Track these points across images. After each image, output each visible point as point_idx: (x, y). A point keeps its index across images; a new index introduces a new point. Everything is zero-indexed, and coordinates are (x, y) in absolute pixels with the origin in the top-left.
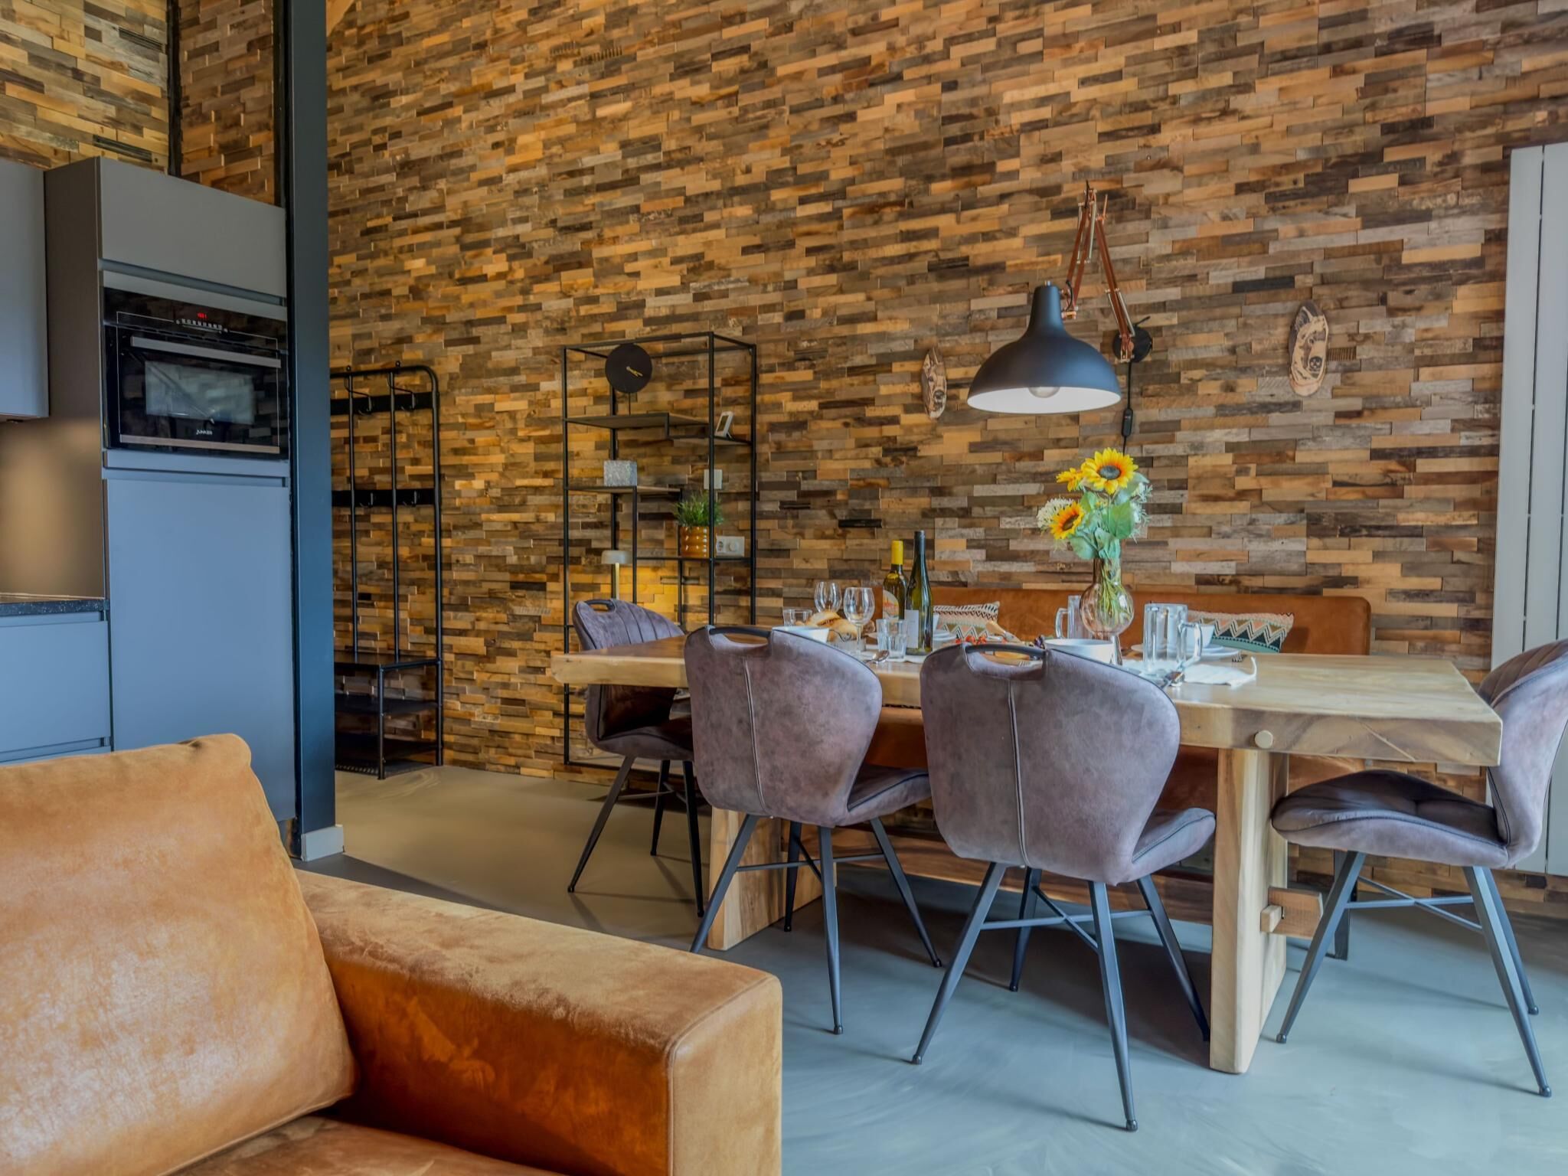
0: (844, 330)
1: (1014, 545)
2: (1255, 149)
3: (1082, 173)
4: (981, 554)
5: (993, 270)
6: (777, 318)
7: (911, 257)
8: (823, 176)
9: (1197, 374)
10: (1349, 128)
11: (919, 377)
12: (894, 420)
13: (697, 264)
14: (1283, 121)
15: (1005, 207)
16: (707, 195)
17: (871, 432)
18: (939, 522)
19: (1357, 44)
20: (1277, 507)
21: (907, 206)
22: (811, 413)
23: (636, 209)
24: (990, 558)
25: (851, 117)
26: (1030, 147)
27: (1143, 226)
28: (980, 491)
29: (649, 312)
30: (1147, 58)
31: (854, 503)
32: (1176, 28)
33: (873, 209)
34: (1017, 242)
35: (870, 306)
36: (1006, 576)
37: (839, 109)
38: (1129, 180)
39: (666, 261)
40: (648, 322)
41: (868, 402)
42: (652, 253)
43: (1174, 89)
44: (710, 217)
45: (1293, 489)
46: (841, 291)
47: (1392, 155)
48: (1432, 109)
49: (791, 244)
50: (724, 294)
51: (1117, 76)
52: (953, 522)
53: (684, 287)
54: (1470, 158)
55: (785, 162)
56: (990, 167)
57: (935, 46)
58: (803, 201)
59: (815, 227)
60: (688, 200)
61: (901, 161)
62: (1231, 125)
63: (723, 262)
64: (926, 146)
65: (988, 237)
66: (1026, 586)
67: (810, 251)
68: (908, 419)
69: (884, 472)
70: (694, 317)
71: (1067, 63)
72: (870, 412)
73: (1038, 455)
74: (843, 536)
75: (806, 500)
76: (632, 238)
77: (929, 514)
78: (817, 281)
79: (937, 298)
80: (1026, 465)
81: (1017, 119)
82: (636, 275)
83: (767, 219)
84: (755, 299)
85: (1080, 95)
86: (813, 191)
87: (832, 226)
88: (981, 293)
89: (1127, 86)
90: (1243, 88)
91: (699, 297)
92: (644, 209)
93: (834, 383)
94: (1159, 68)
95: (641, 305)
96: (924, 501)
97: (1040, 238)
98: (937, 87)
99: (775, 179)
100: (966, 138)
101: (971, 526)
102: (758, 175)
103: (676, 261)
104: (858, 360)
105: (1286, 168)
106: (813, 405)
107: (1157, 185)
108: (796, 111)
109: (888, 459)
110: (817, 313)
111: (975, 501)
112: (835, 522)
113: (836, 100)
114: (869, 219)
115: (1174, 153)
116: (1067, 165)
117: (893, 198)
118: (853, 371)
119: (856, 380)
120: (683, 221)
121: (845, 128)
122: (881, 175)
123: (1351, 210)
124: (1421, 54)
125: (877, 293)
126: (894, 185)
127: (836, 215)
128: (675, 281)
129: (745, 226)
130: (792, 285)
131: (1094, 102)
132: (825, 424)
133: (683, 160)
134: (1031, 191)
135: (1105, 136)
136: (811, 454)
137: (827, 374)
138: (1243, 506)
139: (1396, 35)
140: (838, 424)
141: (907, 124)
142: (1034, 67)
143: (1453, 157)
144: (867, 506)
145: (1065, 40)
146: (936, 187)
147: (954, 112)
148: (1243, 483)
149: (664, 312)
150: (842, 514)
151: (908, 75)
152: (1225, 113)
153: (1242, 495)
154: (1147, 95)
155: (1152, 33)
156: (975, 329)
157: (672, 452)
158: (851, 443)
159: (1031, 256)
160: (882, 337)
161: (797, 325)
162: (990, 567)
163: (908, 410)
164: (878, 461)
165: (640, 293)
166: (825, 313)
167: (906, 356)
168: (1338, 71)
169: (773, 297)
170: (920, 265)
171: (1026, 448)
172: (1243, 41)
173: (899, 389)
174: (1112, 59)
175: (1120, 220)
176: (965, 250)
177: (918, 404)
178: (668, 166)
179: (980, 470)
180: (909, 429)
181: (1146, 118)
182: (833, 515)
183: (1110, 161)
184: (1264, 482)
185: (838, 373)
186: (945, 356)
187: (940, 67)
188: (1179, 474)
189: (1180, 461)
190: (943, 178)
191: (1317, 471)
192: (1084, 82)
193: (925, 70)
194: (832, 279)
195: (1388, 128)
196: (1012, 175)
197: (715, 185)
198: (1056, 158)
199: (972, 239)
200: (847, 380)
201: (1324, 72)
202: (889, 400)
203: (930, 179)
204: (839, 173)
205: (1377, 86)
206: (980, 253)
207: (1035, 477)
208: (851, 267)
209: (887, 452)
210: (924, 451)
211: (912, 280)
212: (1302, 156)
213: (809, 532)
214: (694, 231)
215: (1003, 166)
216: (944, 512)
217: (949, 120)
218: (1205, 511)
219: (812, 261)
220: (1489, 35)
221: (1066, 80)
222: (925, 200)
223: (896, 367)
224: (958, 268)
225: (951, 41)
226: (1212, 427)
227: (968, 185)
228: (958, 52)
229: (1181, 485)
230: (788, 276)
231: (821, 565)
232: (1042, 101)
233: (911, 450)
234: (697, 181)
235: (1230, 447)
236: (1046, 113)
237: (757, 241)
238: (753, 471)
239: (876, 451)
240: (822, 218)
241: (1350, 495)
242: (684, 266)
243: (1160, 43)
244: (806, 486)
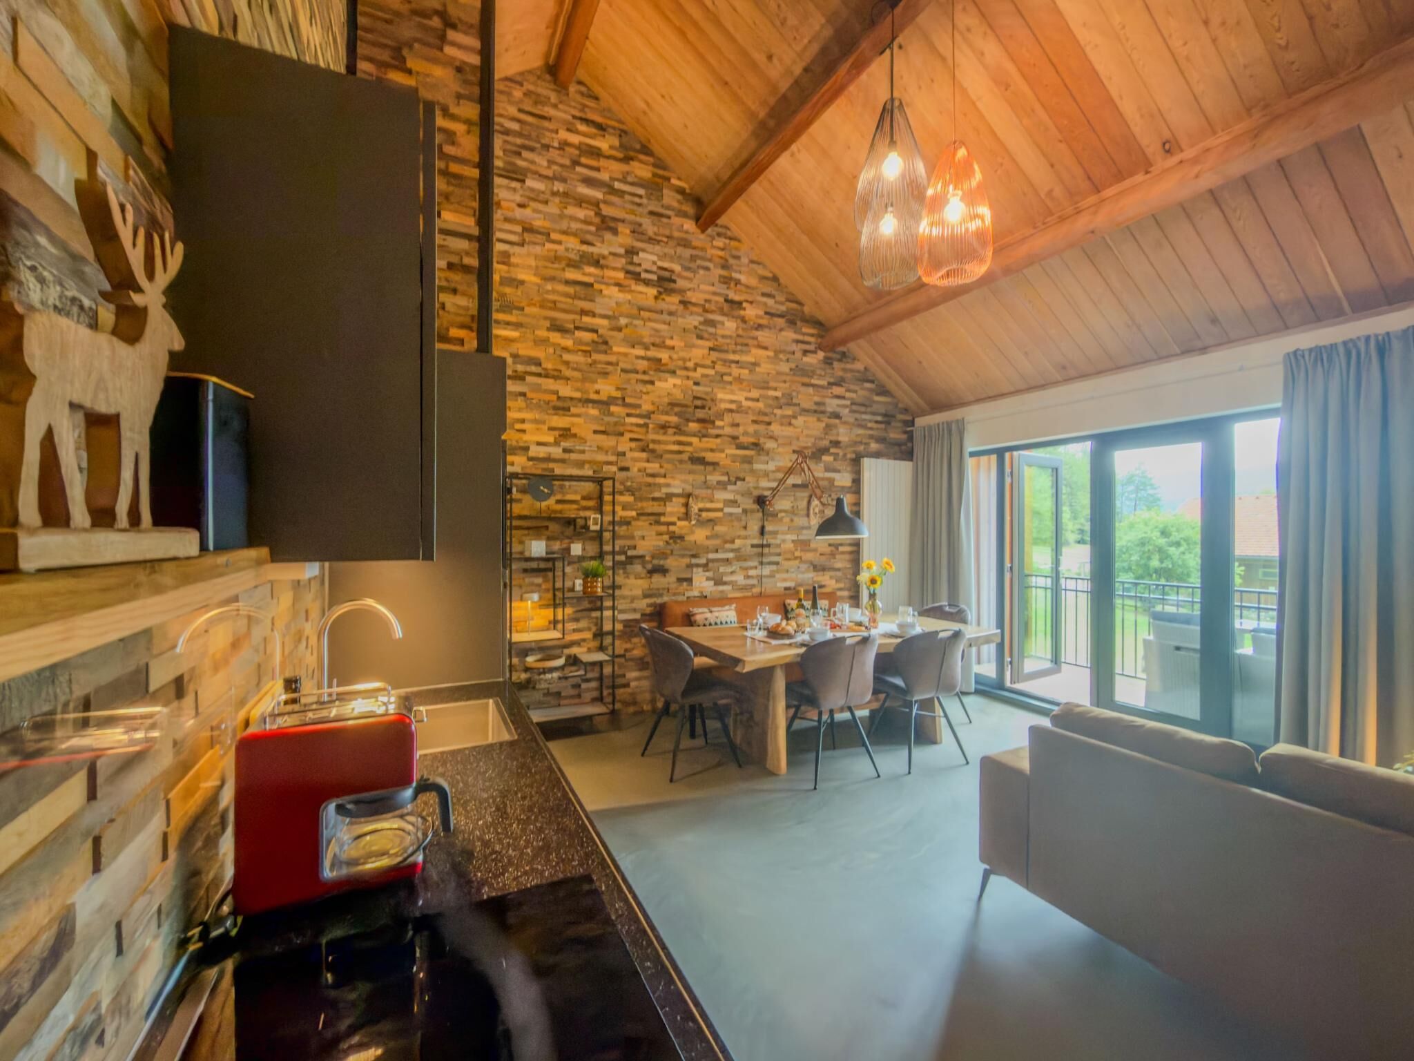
0: (650, 480)
1: (725, 579)
2: (798, 439)
3: (746, 433)
4: (712, 583)
5: (715, 464)
6: (614, 469)
7: (680, 452)
8: (639, 406)
9: (783, 514)
10: (821, 439)
11: (686, 505)
12: (674, 524)
13: (566, 433)
14: (805, 432)
15: (718, 441)
16: (571, 399)
17: (663, 528)
18: (695, 570)
19: (823, 412)
20: (805, 562)
21: (679, 430)
22: (633, 517)
23: (523, 394)
24: (715, 584)
25: (652, 383)
26: (728, 418)
27: (766, 458)
28: (711, 556)
29: (531, 453)
30: (767, 397)
31: (656, 562)
32: (775, 389)
33: (664, 427)
34: (723, 455)
35: (662, 471)
36: (722, 592)
37: (646, 378)
38: (762, 440)
39: (546, 427)
40: (530, 459)
41: (664, 514)
42: (536, 421)
43: (776, 411)
44: (573, 410)
45: (809, 556)
46: (648, 461)
47: (832, 450)
48: (840, 439)
49: (622, 434)
50: (583, 452)
51: (758, 400)
52: (700, 570)
53: (556, 443)
54: (849, 456)
55: (618, 394)
56: (713, 422)
57: (690, 364)
58: (628, 415)
59: (635, 429)
60: (559, 398)
61: (677, 409)
62: (791, 429)
63: (583, 435)
64: (686, 406)
65: (712, 450)
66: (730, 596)
67: (631, 440)
68: (680, 523)
69: (669, 547)
70: (563, 461)
71: (741, 389)
72: (663, 519)
73: (733, 542)
74: (650, 577)
75: (630, 560)
76: (520, 410)
77: (690, 566)
78: (637, 455)
79: (690, 472)
80: (728, 546)
81: (724, 406)
82: (524, 431)
83: (607, 419)
84: (601, 457)
85: (746, 404)
86: (633, 411)
87: (643, 430)
88: (711, 473)
89: (760, 405)
90: (795, 417)
91: (565, 451)
92: (529, 395)
93: (645, 504)
94: (770, 402)
95: (527, 449)
96: (687, 560)
97: (734, 456)
98: (692, 383)
99: (611, 401)
100: (703, 407)
101: (708, 571)
102: (603, 397)
103: (551, 429)
104: (657, 495)
105: (806, 448)
106: (634, 513)
107: (770, 445)
108: (623, 370)
109: (671, 541)
110: (636, 469)
111: (709, 561)
112: (645, 571)
113: (644, 373)
114: (662, 431)
115: (776, 433)
116: (741, 429)
117: (672, 425)
118: (654, 499)
119: (655, 503)
120: (556, 408)
121: (649, 387)
122: (667, 413)
123: (822, 465)
124: (837, 421)
125: (666, 466)
126: (674, 419)
127: (646, 425)
128: (551, 440)
129: (595, 418)
130: (624, 454)
131: (749, 408)
132: (640, 523)
133: (557, 376)
134: (729, 436)
135: (755, 422)
136: (632, 537)
137: (641, 499)
138: (797, 562)
139: (831, 413)
140: (647, 523)
141: (678, 395)
142: (728, 387)
143: (845, 455)
144: (662, 562)
145: (739, 379)
146: (691, 425)
147: (699, 395)
148: (797, 554)
149: (541, 455)
150: (649, 567)
151: (678, 372)
152: (790, 424)
153: (796, 558)
154: (768, 410)
155: (768, 388)
156: (708, 488)
157: (548, 533)
158: (654, 533)
159: (728, 462)
160: (668, 485)
161: (624, 474)
162: (715, 588)
163: (679, 519)
164: (667, 542)
165: (526, 442)
166: (639, 470)
167: (678, 495)
168: (819, 420)
169: (613, 458)
170: (685, 457)
171: (728, 538)
172: (795, 401)
173: (675, 510)
174: (755, 394)
175: (759, 455)
176: (703, 454)
177: (687, 516)
178: (547, 376)
179: (711, 547)
180: (681, 528)
181: (766, 419)
182: (644, 567)
183: (756, 432)
184: (802, 554)
185: (647, 499)
186: (697, 497)
187: (691, 374)
188: (778, 551)
189: (778, 546)
190: (693, 421)
191: (815, 550)
192: (747, 399)
193: (685, 373)
194: (644, 455)
195: (831, 442)
196: (722, 428)
197: (577, 395)
198: (737, 425)
199: (706, 450)
200: (651, 503)
201: (815, 419)
202: (672, 514)
203: (688, 420)
204: (646, 407)
205: (828, 427)
206: (710, 457)
207: (732, 550)
208: (653, 451)
209: (671, 538)
210: (687, 538)
211: (681, 462)
212: (810, 444)
213: (632, 577)
214: (564, 415)
215: (718, 423)
216: (698, 565)
217: (696, 398)
218: (786, 564)
219: (633, 445)
220: (852, 420)
221: (740, 396)
222: (686, 429)
223: (674, 499)
224: (701, 461)
225: (697, 365)
226: (787, 534)
227: (704, 428)
228: (699, 370)
229: (779, 555)
230: (620, 449)
231: (639, 592)
232: (732, 402)
233: (682, 538)
234: (566, 391)
235: (793, 541)
236: (733, 406)
237: (602, 429)
238: (601, 545)
239: (666, 537)
240: (638, 425)
241: (823, 558)
242: (557, 433)
243: (772, 393)
244: (630, 553)
